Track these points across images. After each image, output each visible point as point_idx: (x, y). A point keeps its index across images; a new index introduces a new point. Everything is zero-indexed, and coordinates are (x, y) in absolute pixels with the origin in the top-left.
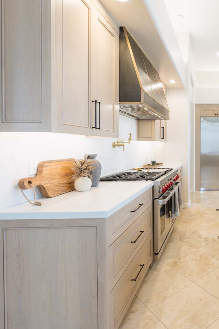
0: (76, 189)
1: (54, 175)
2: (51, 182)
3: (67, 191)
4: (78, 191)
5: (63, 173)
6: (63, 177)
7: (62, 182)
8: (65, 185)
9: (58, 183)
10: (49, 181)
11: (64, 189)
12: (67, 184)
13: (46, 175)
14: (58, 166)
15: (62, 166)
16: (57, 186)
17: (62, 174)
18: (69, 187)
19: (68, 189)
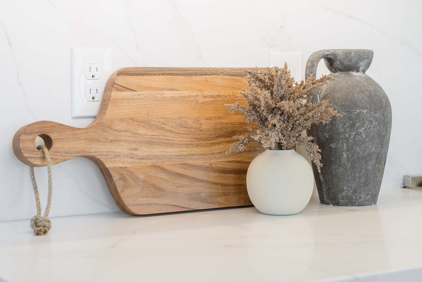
0: (254, 202)
1: (162, 129)
2: (144, 151)
3: (220, 204)
4: (259, 212)
5: (206, 125)
6: (207, 139)
7: (199, 162)
8: (212, 176)
9: (178, 161)
10: (134, 146)
11: (204, 190)
12: (224, 171)
13: (122, 120)
14: (186, 93)
15: (206, 93)
16: (171, 173)
17: (204, 127)
18: (234, 185)
19: (225, 194)
